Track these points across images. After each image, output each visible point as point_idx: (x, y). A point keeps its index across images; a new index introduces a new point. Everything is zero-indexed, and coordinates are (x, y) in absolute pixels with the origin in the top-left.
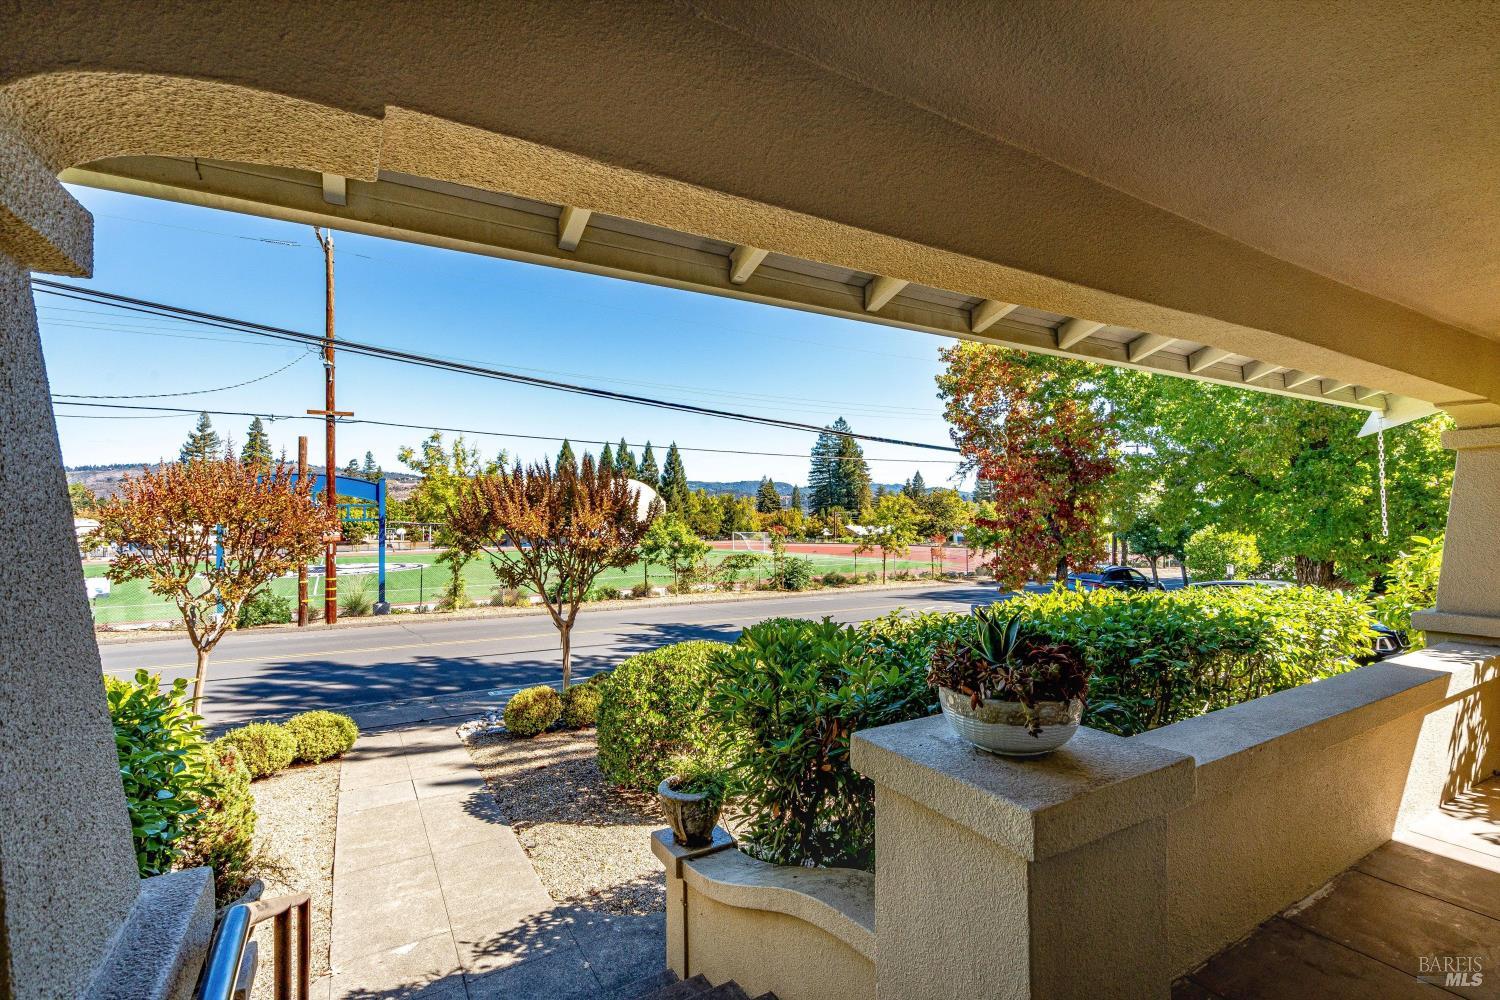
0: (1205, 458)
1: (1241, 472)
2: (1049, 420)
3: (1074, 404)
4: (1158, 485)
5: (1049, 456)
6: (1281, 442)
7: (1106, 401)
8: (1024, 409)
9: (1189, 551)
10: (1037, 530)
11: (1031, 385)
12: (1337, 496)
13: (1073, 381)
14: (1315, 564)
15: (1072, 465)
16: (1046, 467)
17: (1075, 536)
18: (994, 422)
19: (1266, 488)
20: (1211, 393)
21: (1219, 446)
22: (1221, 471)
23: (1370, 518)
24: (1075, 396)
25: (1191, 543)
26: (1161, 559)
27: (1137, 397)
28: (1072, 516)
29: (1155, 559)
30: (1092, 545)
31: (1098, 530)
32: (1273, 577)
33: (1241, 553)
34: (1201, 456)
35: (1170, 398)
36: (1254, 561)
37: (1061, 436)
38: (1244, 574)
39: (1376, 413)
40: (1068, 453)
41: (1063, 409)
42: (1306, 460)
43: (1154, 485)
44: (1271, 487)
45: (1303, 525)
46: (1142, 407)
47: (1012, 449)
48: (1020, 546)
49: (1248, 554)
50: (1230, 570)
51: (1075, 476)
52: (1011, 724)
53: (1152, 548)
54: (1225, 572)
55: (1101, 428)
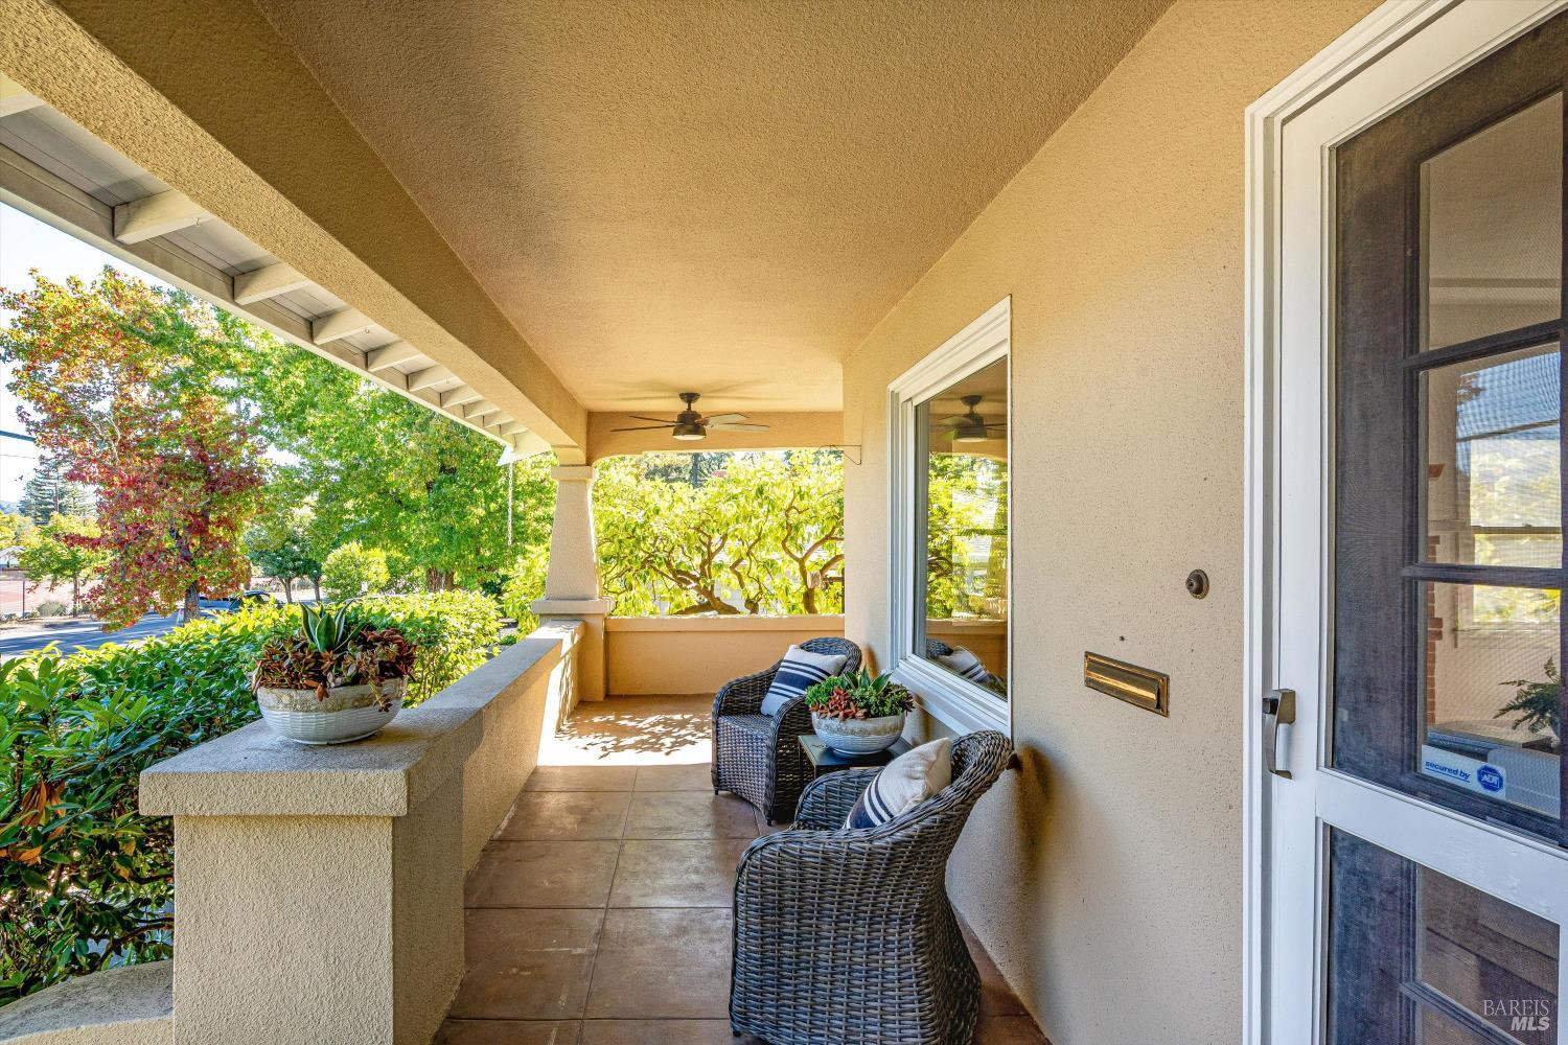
0: (358, 475)
1: (386, 492)
2: (176, 414)
3: (210, 400)
4: (312, 499)
5: (177, 459)
6: (425, 465)
7: (252, 402)
8: (141, 395)
9: (327, 570)
10: (159, 550)
11: (154, 369)
12: (462, 516)
13: (214, 372)
14: (441, 575)
15: (207, 472)
16: (172, 473)
17: (211, 556)
18: (95, 407)
19: (407, 507)
20: (363, 412)
21: (370, 464)
22: (370, 489)
23: (482, 535)
24: (215, 391)
25: (328, 562)
26: (296, 581)
27: (287, 404)
28: (207, 531)
29: (289, 580)
30: (231, 565)
31: (238, 549)
32: (398, 591)
33: (374, 571)
34: (354, 473)
35: (327, 410)
36: (384, 578)
37: (194, 436)
38: (376, 590)
39: (509, 448)
40: (202, 458)
41: (196, 403)
42: (441, 483)
43: (308, 499)
44: (413, 508)
45: (436, 541)
46: (292, 415)
47: (124, 446)
48: (135, 569)
49: (379, 571)
50: (364, 587)
51: (211, 486)
52: (356, 707)
53: (287, 569)
54: (359, 589)
55: (243, 433)
